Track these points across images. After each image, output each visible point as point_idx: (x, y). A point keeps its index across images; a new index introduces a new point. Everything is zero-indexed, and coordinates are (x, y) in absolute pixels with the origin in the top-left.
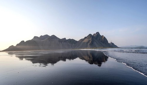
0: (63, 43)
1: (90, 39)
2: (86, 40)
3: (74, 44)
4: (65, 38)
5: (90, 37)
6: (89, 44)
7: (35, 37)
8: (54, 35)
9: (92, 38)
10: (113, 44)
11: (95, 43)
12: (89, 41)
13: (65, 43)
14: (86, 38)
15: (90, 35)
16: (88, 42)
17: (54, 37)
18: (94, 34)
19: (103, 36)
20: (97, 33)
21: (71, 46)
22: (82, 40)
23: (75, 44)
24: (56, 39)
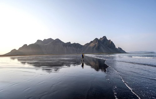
0: (67, 47)
1: (96, 44)
2: (92, 45)
3: (79, 49)
4: (70, 42)
6: (95, 48)
7: (38, 41)
8: (58, 39)
9: (98, 42)
10: (121, 49)
11: (101, 48)
12: (95, 45)
13: (70, 47)
14: (91, 42)
15: (96, 39)
16: (94, 47)
17: (58, 40)
18: (101, 38)
19: (110, 40)
20: (104, 37)
21: (76, 51)
22: (88, 44)
23: (81, 49)
24: (60, 43)
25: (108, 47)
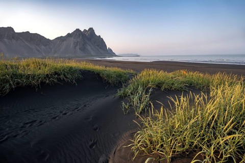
1: (79, 40)
2: (72, 41)
3: (43, 47)
4: (11, 28)
5: (79, 35)
6: (78, 47)
9: (83, 38)
13: (14, 41)
14: (69, 35)
15: (78, 30)
18: (85, 31)
19: (100, 36)
20: (90, 29)
21: (39, 51)
23: (47, 47)
25: (97, 47)
